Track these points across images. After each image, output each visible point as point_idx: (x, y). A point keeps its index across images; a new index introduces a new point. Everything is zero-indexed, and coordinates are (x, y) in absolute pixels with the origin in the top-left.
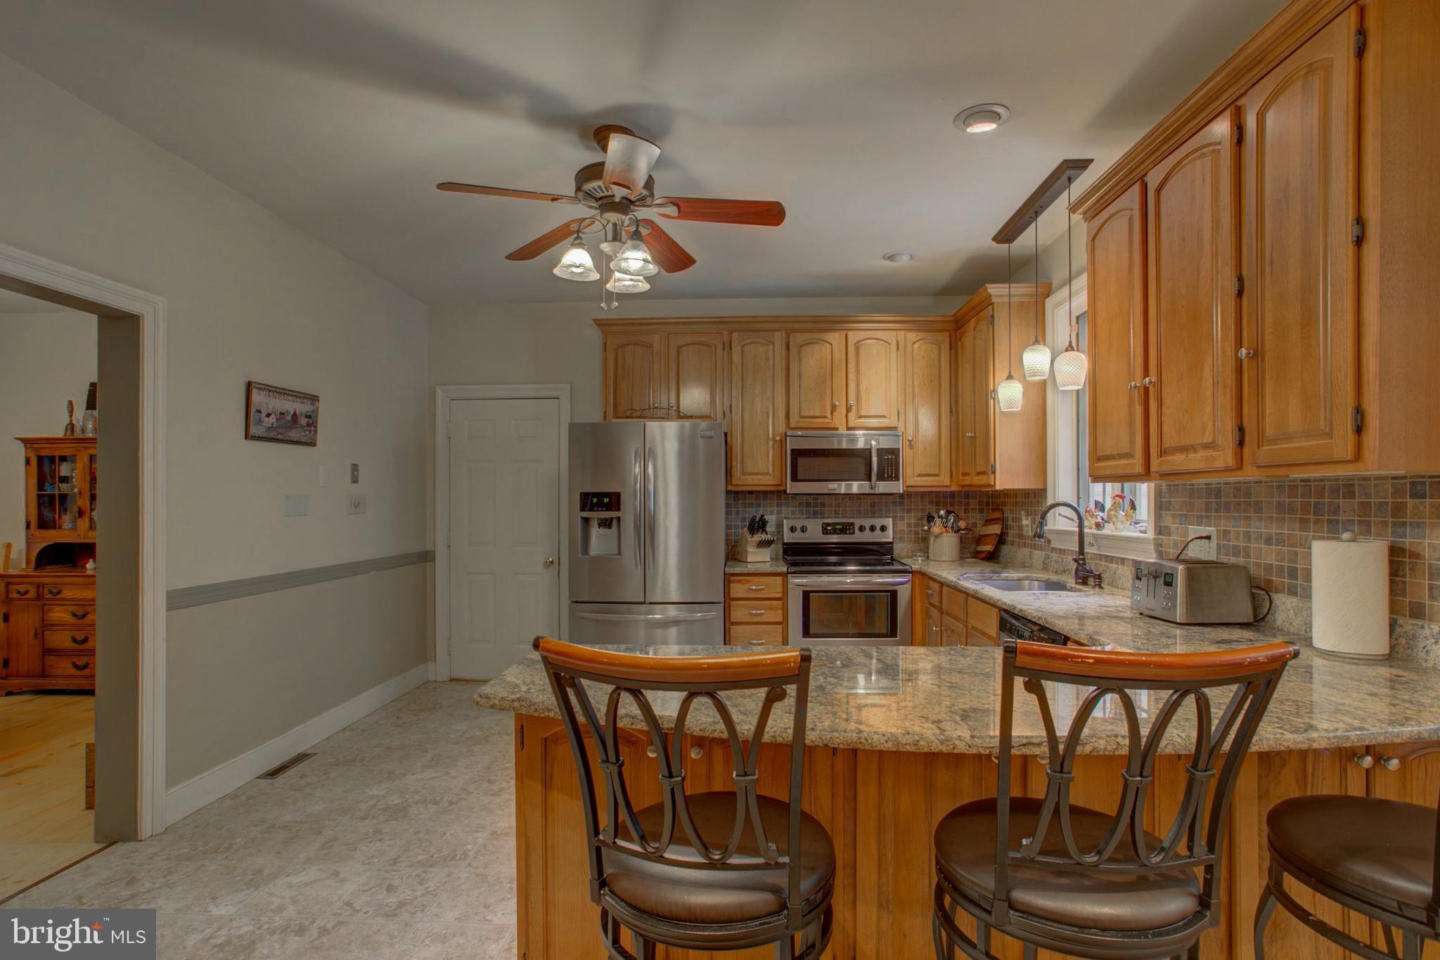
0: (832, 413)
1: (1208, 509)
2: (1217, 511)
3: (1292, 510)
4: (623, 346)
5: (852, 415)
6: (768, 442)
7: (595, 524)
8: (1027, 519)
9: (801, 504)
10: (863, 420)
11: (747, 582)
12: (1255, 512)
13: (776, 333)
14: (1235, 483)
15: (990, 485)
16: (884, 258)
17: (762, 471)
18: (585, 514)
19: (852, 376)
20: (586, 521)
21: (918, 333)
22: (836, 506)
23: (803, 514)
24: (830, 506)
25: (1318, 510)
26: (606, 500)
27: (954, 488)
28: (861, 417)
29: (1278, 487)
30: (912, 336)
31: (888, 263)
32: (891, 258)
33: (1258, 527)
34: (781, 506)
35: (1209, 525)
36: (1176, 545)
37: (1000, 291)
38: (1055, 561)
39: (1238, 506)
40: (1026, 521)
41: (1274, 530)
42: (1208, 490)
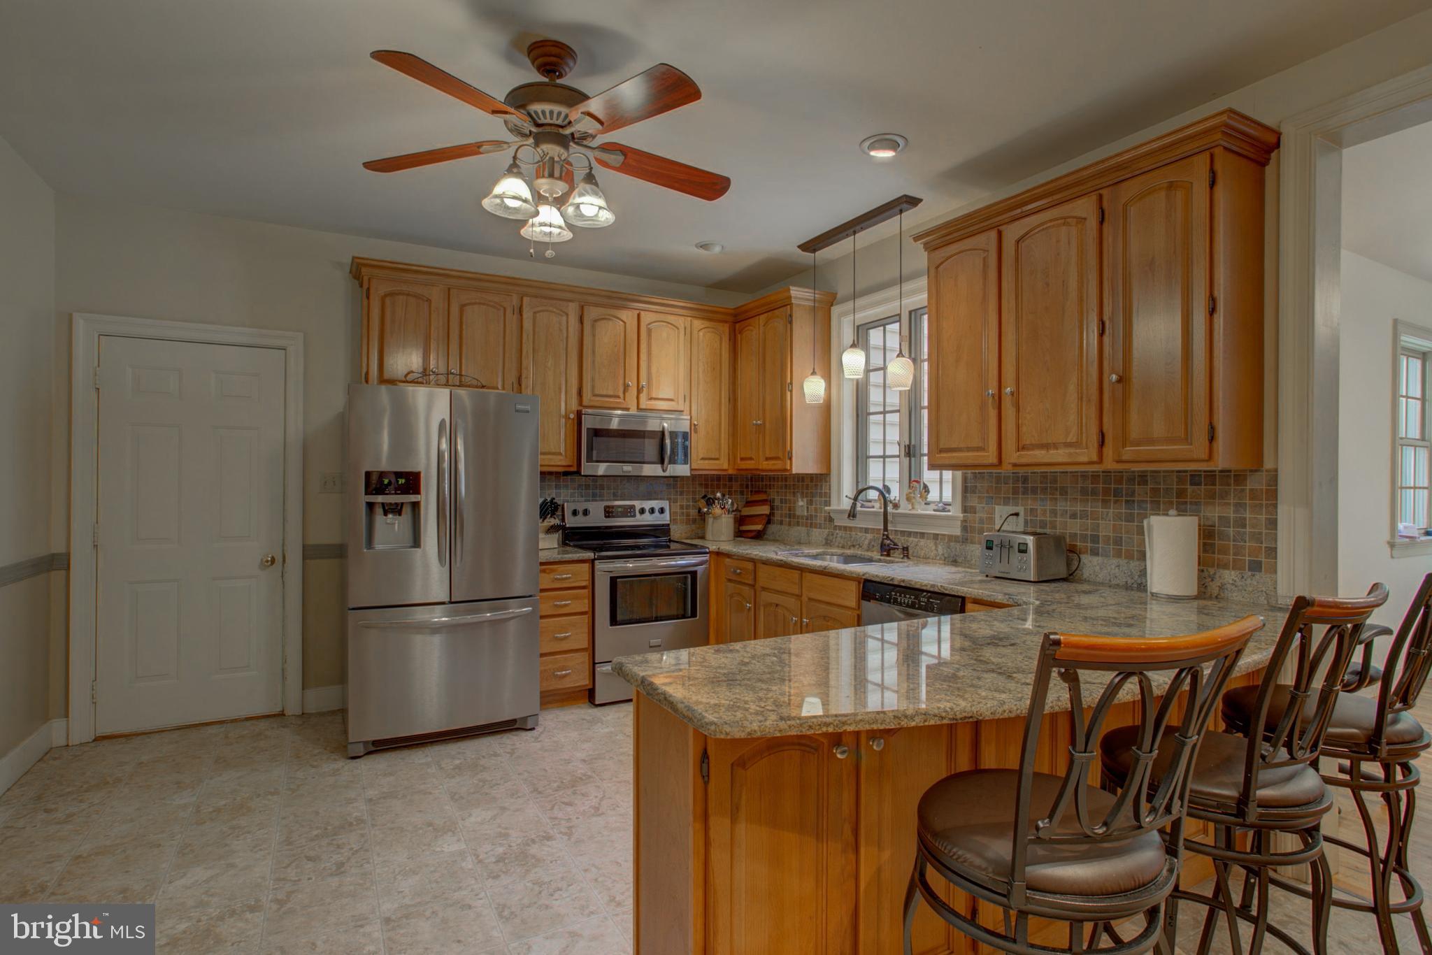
0: (624, 393)
1: (1015, 491)
2: (1024, 494)
3: (1094, 492)
4: (392, 294)
5: (643, 396)
6: (560, 420)
7: (379, 511)
8: (802, 500)
9: (580, 486)
10: (653, 402)
11: (552, 571)
12: (1061, 494)
13: (570, 304)
14: (1041, 472)
15: (786, 470)
16: (696, 246)
17: (553, 451)
18: (372, 498)
19: (643, 357)
20: (371, 506)
21: (703, 321)
22: (614, 489)
23: (582, 496)
24: (609, 488)
25: (1117, 493)
26: (402, 481)
27: (730, 472)
28: (651, 399)
29: (1082, 476)
30: (698, 324)
31: (702, 251)
32: (704, 246)
33: (1061, 506)
34: (560, 488)
35: (1017, 505)
36: (981, 521)
37: (800, 294)
38: (841, 537)
39: (1044, 490)
40: (801, 503)
41: (1078, 508)
42: (1016, 477)
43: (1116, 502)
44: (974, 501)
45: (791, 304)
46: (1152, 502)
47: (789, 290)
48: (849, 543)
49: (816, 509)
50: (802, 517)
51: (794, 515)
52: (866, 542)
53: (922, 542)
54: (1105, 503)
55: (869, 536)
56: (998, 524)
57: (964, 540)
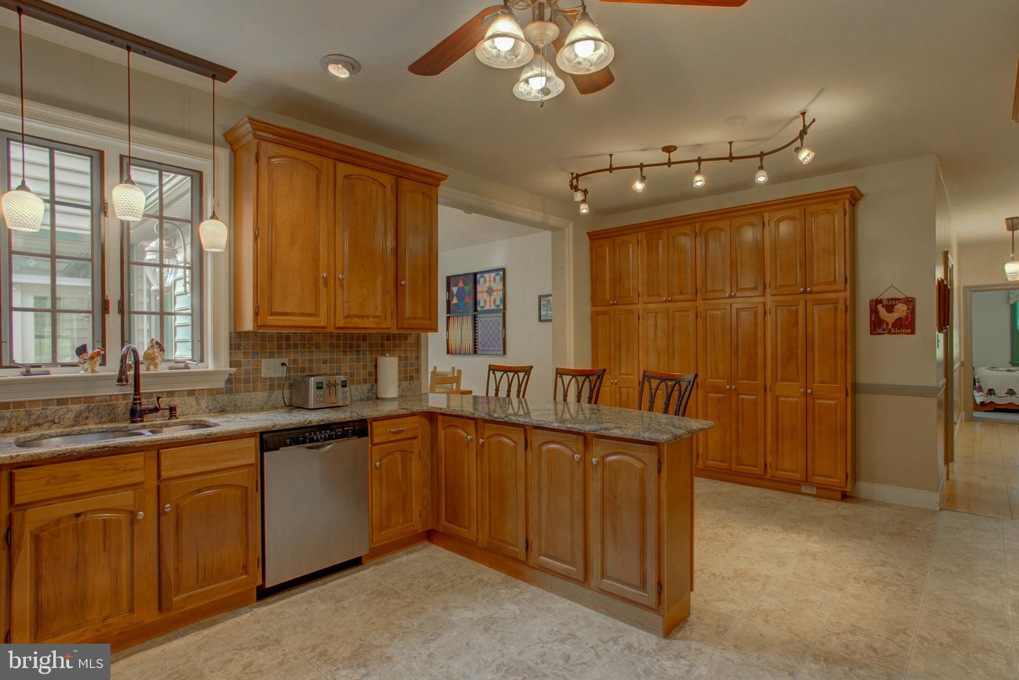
2: (287, 348)
3: (338, 346)
12: (316, 348)
14: (301, 333)
25: (351, 346)
33: (315, 356)
35: (281, 357)
36: (248, 372)
39: (303, 346)
41: (328, 356)
42: (280, 336)
43: (351, 351)
44: (240, 357)
46: (369, 350)
52: (71, 415)
54: (345, 352)
55: (76, 408)
56: (264, 373)
57: (229, 391)
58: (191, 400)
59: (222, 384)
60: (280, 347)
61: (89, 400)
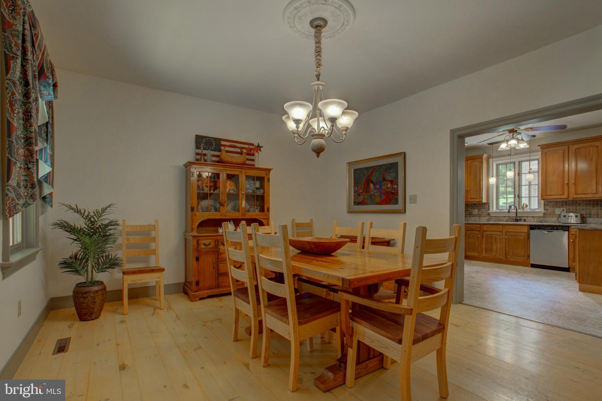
15: (481, 201)
35: (563, 208)
36: (550, 212)
37: (485, 156)
38: (495, 219)
40: (476, 211)
42: (563, 202)
43: (597, 206)
44: (548, 208)
45: (482, 158)
47: (483, 155)
48: (498, 220)
49: (482, 212)
50: (476, 215)
51: (472, 214)
52: (505, 220)
53: (529, 218)
54: (594, 206)
55: (506, 218)
56: (556, 213)
57: (544, 217)
58: (532, 219)
59: (542, 215)
60: (562, 205)
61: (509, 217)
